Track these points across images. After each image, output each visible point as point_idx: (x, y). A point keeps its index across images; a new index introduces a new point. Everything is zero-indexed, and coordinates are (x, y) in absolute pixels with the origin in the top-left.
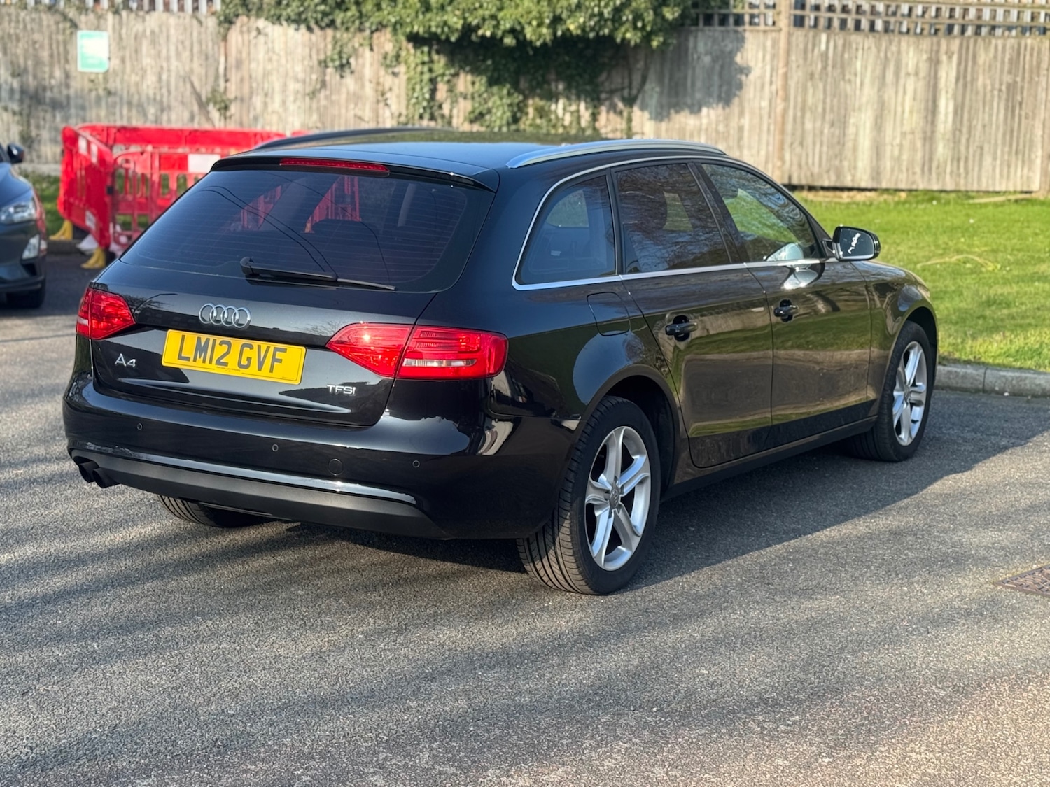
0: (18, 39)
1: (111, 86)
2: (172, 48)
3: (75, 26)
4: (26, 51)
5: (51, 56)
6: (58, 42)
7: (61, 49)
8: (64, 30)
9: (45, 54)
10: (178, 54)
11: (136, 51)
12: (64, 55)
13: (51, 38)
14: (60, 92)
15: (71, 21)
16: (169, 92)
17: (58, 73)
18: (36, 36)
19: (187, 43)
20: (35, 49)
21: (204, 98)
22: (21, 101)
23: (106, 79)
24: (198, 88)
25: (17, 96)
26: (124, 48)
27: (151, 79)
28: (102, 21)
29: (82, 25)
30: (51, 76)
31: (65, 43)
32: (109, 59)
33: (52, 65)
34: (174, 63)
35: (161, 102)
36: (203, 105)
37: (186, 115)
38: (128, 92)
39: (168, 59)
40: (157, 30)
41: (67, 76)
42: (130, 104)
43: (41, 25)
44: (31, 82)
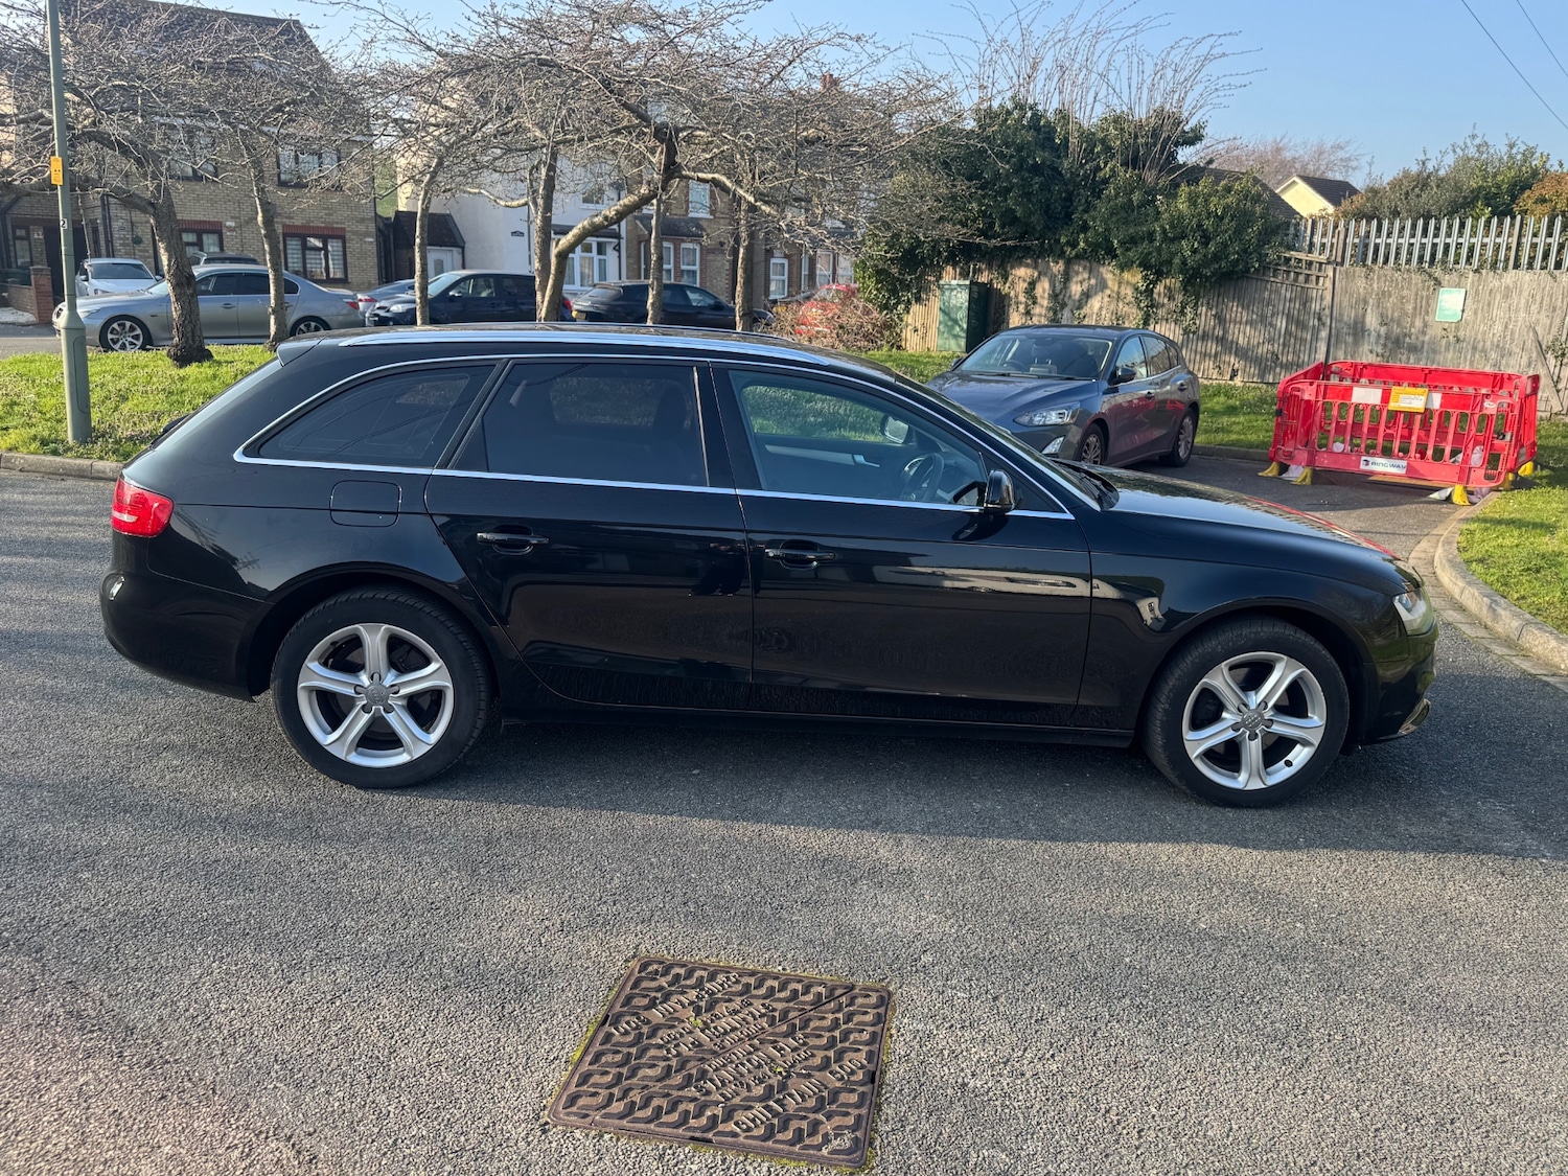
0: (1390, 296)
1: (1461, 334)
2: (1523, 301)
3: (1438, 283)
4: (1394, 304)
5: (1415, 309)
6: (1422, 298)
7: (1424, 302)
8: (1429, 287)
9: (1409, 307)
10: (1528, 307)
11: (1489, 305)
12: (1426, 306)
13: (1417, 295)
14: (1417, 338)
15: (1436, 279)
16: (1512, 340)
17: (1418, 323)
18: (1405, 293)
19: (1538, 298)
20: (1402, 303)
21: (1544, 347)
22: (1385, 346)
23: (1457, 329)
24: (1540, 339)
25: (1382, 341)
26: (1478, 301)
27: (1498, 328)
28: (1463, 279)
29: (1444, 283)
30: (1412, 325)
31: (1428, 298)
32: (1463, 311)
33: (1414, 315)
34: (1522, 314)
35: (1503, 348)
36: (1542, 352)
37: (1524, 361)
38: (1475, 339)
39: (1517, 310)
40: (1511, 285)
41: (1425, 325)
42: (1474, 348)
43: (1410, 283)
44: (1396, 330)
